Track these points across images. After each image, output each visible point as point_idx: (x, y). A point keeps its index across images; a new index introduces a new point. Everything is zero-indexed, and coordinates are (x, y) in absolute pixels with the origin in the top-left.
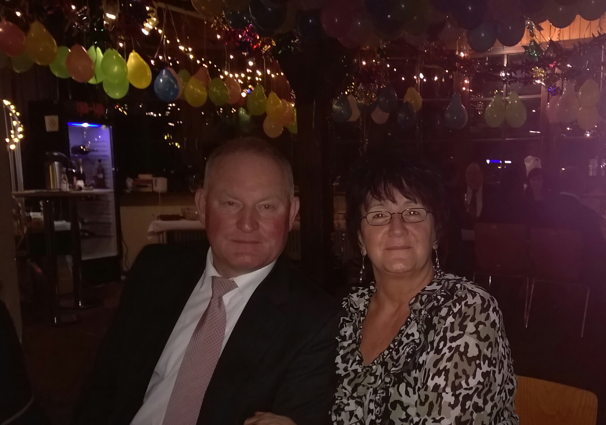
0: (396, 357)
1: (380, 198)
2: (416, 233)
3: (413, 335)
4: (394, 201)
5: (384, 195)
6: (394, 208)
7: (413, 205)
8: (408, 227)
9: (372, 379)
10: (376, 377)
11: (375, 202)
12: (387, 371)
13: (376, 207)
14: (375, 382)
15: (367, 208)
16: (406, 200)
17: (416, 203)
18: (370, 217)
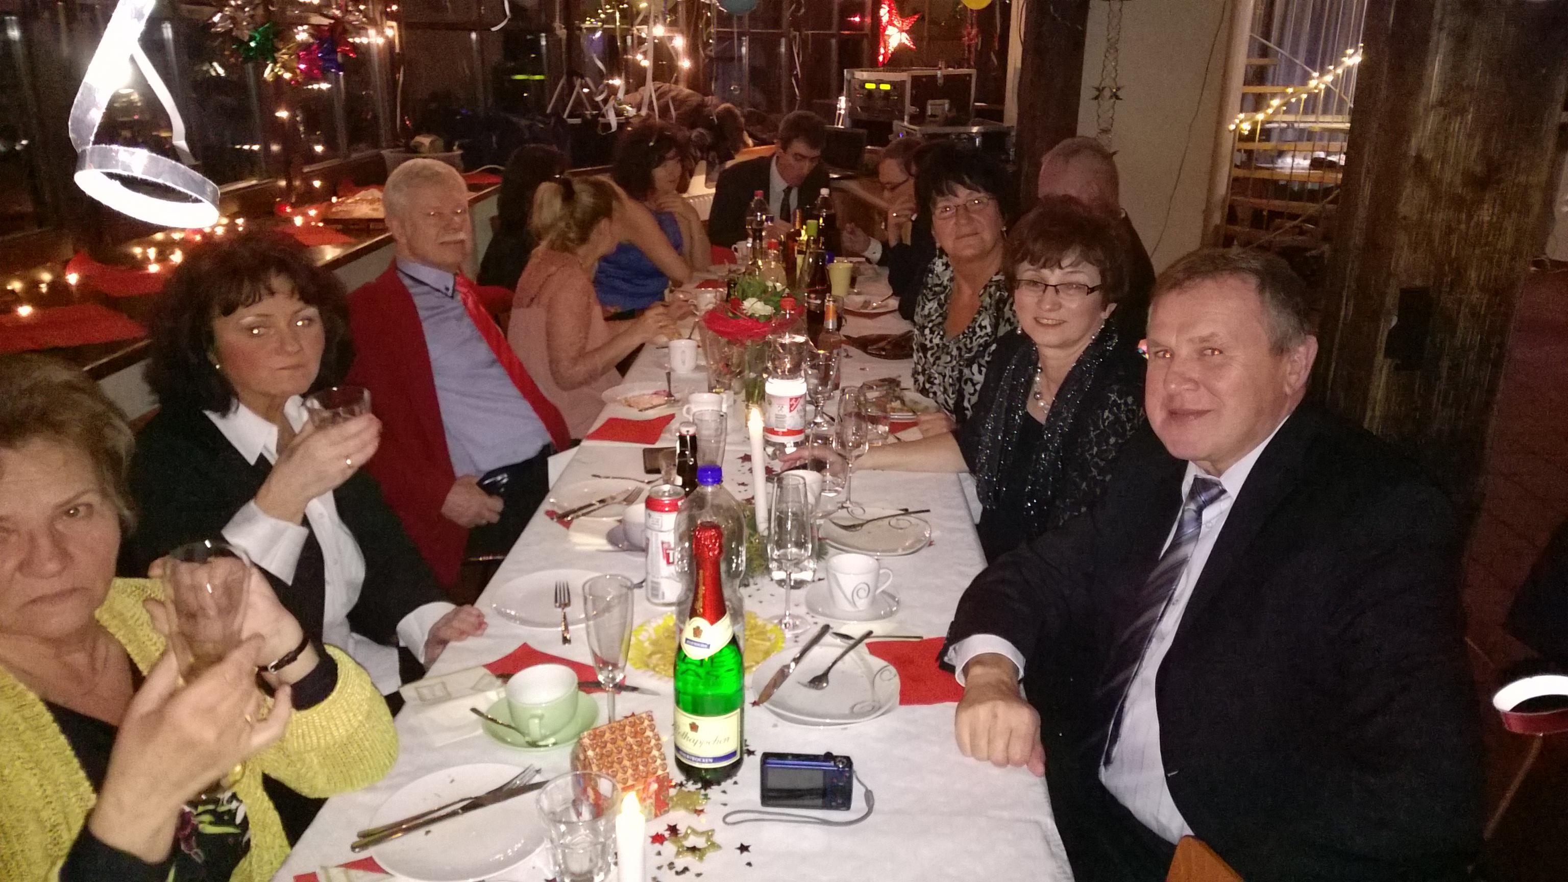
0: (969, 346)
1: (943, 194)
2: (982, 220)
3: (985, 327)
4: (956, 196)
5: (946, 191)
6: (959, 201)
7: (976, 195)
8: (974, 216)
9: (949, 359)
10: (952, 356)
11: (939, 199)
12: (960, 355)
13: (941, 203)
14: (951, 362)
15: (935, 204)
16: (968, 191)
17: (979, 192)
18: (938, 212)
